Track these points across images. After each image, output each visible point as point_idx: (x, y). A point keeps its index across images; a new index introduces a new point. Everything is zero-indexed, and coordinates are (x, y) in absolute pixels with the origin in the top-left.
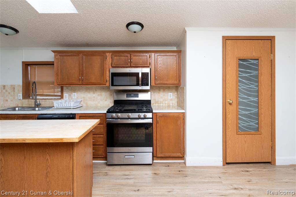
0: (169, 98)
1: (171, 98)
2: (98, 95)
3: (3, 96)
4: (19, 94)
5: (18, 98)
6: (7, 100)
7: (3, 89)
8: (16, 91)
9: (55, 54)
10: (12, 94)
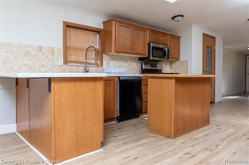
0: (167, 69)
1: (168, 69)
2: (129, 65)
3: (38, 60)
4: (59, 59)
5: (58, 64)
6: (43, 66)
7: (38, 51)
8: (56, 54)
9: (114, 22)
10: (51, 58)
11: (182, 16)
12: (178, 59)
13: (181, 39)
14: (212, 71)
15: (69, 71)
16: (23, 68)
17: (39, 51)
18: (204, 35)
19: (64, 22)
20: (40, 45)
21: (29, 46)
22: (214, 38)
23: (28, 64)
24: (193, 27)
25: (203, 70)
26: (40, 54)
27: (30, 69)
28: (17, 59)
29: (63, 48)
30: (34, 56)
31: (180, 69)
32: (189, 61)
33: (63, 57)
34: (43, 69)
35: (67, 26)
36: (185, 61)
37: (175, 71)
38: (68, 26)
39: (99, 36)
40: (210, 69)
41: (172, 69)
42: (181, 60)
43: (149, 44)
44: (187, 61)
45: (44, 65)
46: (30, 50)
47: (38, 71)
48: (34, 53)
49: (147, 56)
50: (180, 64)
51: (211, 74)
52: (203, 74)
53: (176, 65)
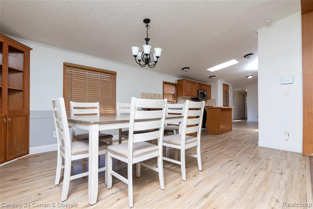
7: (155, 96)
8: (160, 97)
9: (184, 81)
11: (215, 76)
12: (210, 98)
13: (211, 87)
14: (228, 105)
18: (224, 84)
19: (163, 81)
21: (152, 94)
22: (228, 86)
24: (218, 81)
25: (223, 104)
29: (163, 94)
31: (211, 104)
32: (217, 99)
36: (214, 100)
37: (208, 105)
38: (165, 83)
39: (175, 87)
40: (226, 104)
41: (207, 104)
42: (211, 99)
43: (198, 91)
44: (216, 100)
46: (152, 96)
49: (197, 97)
50: (211, 101)
51: (227, 106)
52: (223, 106)
53: (209, 101)
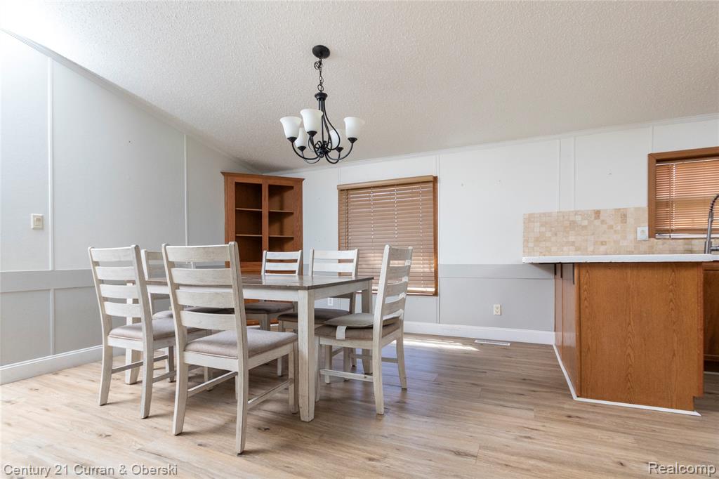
3: (593, 234)
4: (638, 228)
5: (636, 238)
6: (603, 243)
7: (593, 218)
8: (630, 220)
10: (619, 228)
15: (670, 251)
16: (565, 249)
17: (596, 218)
19: (651, 155)
20: (597, 208)
21: (576, 213)
23: (574, 242)
26: (597, 222)
27: (577, 249)
28: (556, 235)
29: (649, 206)
30: (585, 227)
33: (647, 224)
34: (602, 248)
35: (658, 161)
45: (605, 242)
46: (578, 218)
47: (593, 253)
48: (585, 223)
